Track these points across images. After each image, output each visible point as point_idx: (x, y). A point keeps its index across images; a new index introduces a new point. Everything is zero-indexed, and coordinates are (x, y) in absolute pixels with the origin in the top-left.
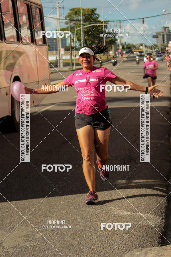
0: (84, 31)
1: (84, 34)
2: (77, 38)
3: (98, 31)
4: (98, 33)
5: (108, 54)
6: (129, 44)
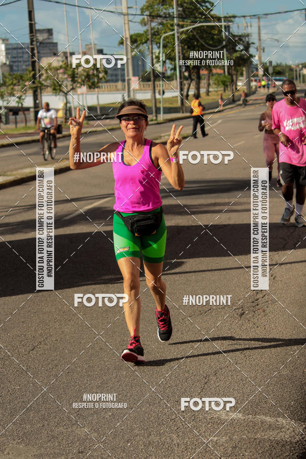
0: (182, 39)
1: (180, 45)
2: (166, 54)
3: (213, 39)
5: (234, 87)
6: (278, 65)
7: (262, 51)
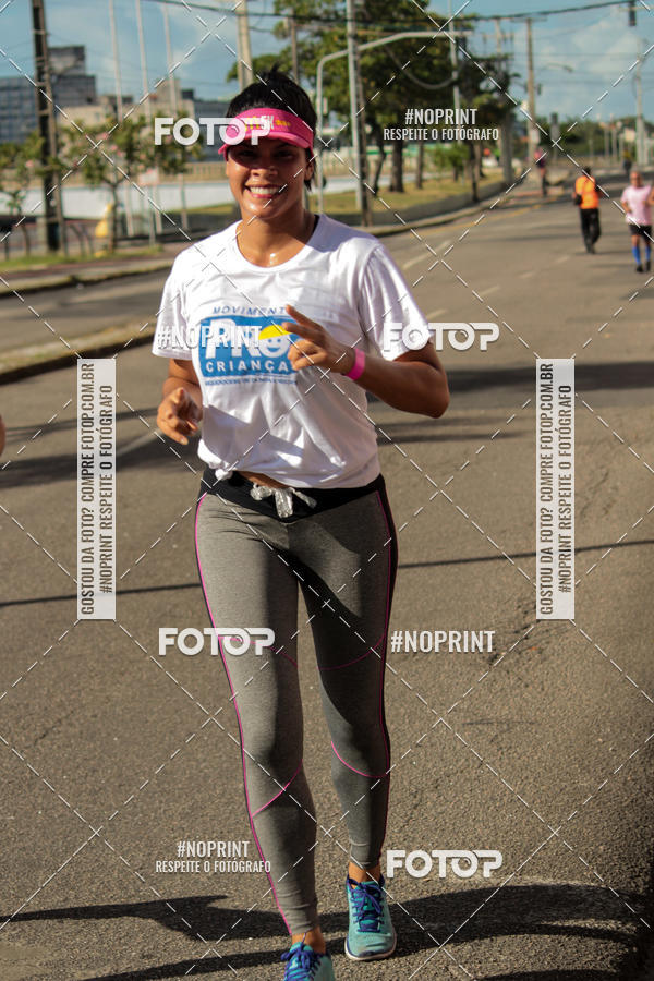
0: (363, 67)
1: (360, 79)
2: (331, 99)
3: (429, 66)
4: (426, 74)
5: (476, 171)
6: (570, 123)
7: (536, 92)
